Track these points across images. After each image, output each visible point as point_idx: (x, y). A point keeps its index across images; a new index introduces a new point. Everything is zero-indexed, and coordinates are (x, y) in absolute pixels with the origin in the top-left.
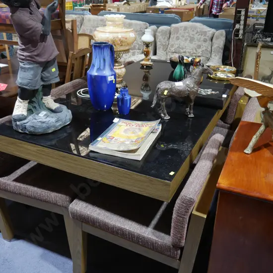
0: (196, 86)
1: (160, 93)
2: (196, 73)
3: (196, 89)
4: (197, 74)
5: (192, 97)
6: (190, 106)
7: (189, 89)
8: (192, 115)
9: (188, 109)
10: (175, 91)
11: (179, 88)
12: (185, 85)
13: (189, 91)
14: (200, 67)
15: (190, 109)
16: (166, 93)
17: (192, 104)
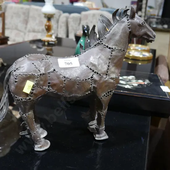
0: (113, 69)
1: (12, 87)
2: (114, 35)
3: (114, 76)
4: (117, 38)
5: (104, 97)
6: (99, 115)
7: (96, 77)
8: (103, 136)
9: (95, 122)
10: (56, 82)
11: (68, 74)
12: (84, 67)
13: (95, 81)
14: (125, 19)
15: (99, 123)
16: (28, 87)
17: (104, 112)
